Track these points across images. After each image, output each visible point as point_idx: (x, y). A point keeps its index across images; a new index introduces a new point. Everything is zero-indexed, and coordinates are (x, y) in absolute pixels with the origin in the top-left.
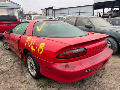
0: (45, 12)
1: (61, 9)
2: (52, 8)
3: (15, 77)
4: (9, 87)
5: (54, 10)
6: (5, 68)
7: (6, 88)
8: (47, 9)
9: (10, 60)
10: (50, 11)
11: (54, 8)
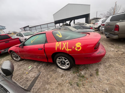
0: (24, 30)
1: (35, 26)
2: (28, 26)
3: (51, 76)
4: (57, 85)
5: (30, 28)
6: (34, 74)
7: (56, 88)
8: (24, 28)
9: (32, 67)
10: (28, 28)
11: (30, 27)
